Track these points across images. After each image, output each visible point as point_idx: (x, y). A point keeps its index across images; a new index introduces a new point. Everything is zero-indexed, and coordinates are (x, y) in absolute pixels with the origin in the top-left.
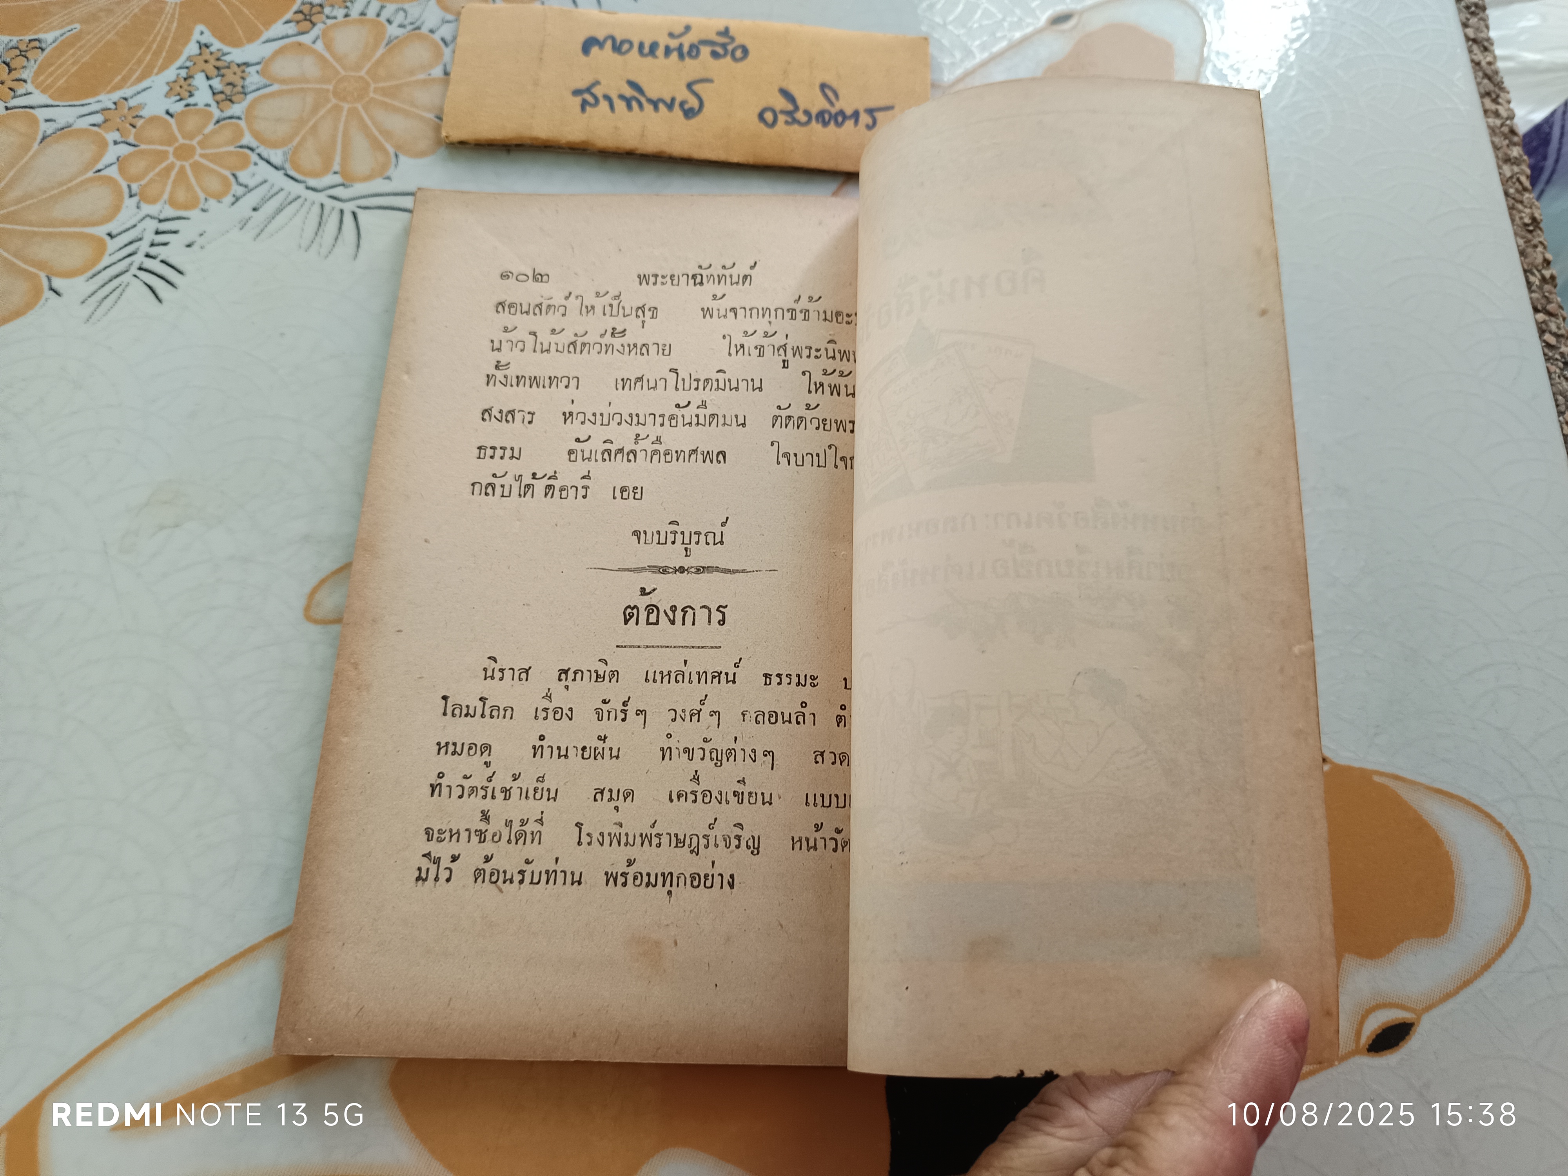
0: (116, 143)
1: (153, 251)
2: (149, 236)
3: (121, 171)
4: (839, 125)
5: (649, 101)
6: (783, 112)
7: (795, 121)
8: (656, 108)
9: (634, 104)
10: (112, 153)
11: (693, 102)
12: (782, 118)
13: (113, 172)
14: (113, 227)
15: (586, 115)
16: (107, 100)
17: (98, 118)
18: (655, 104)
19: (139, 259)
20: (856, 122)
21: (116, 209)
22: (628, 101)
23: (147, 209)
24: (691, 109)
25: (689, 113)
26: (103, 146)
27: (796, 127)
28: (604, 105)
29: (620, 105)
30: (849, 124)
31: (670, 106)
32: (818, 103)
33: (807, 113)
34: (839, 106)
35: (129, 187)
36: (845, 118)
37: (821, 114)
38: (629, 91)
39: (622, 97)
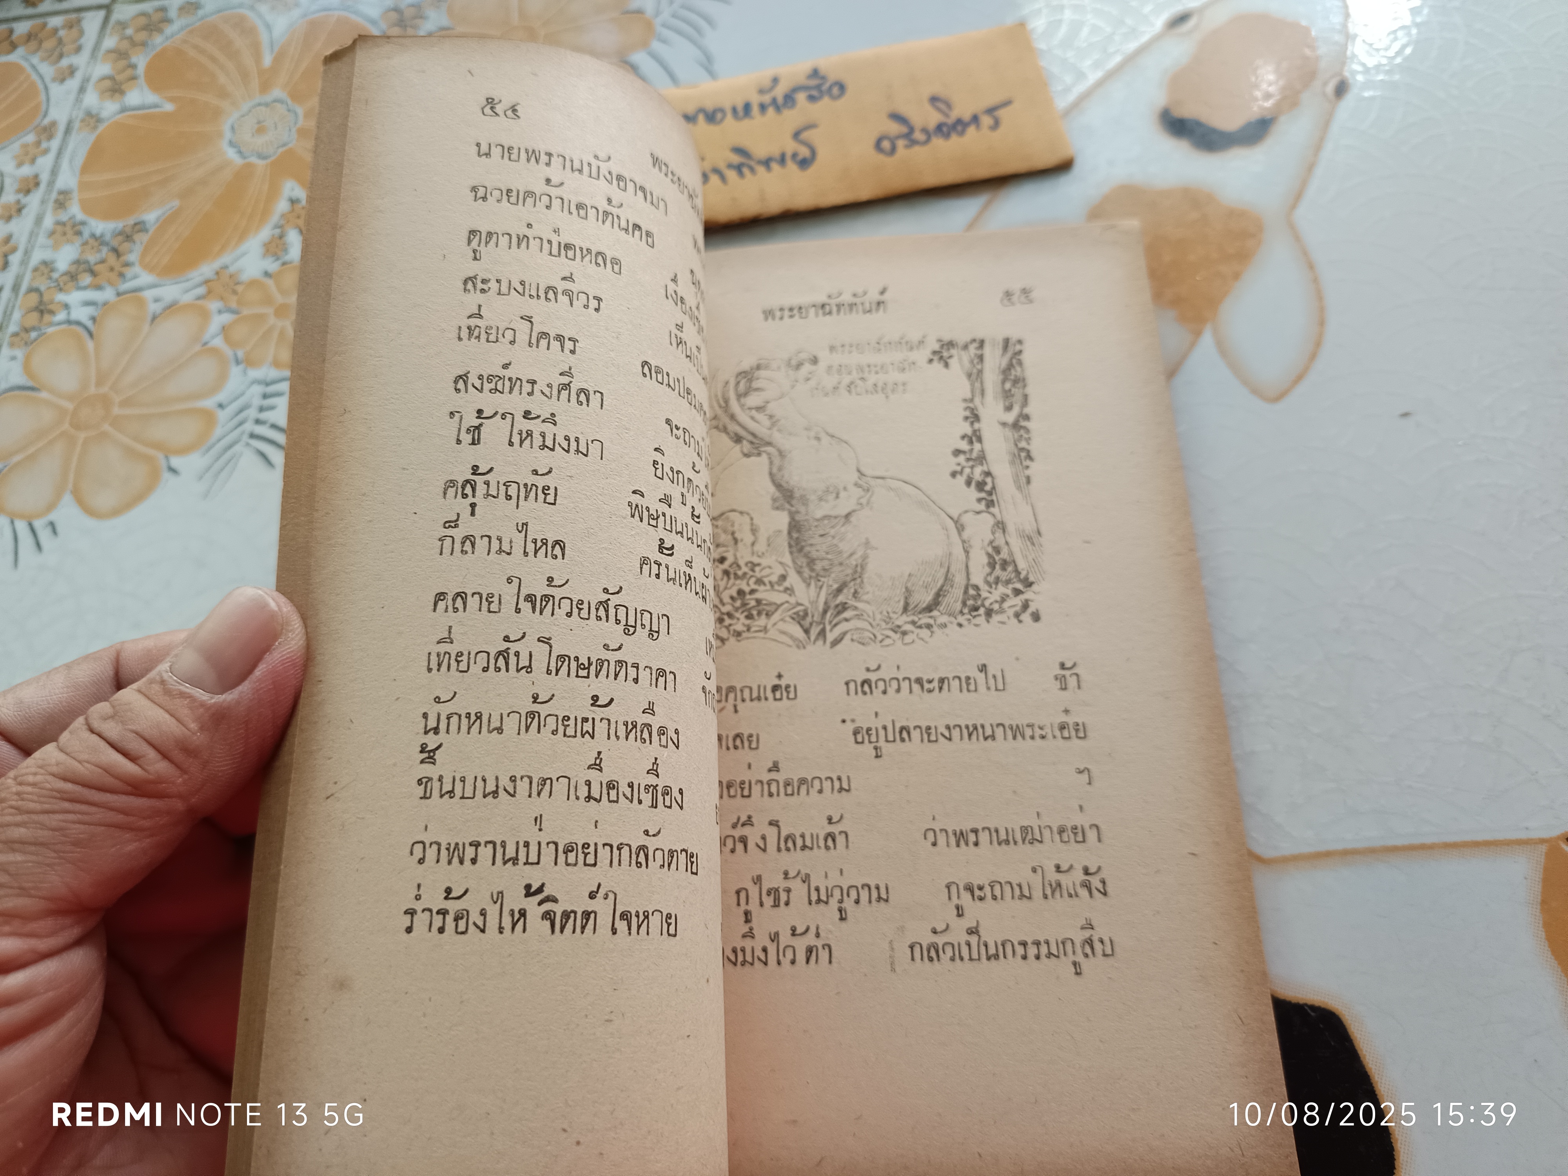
0: (220, 312)
1: (264, 416)
2: (257, 402)
3: (228, 340)
4: (962, 133)
5: (760, 162)
6: (899, 137)
7: (913, 143)
8: (768, 168)
9: (746, 170)
10: (218, 321)
11: (804, 152)
12: (901, 143)
13: (218, 342)
14: (221, 397)
16: (206, 270)
17: (201, 290)
18: (767, 163)
19: (249, 427)
20: (978, 126)
21: (222, 378)
22: (739, 168)
23: (255, 374)
24: (805, 160)
25: (804, 163)
26: (205, 315)
27: (917, 149)
28: (715, 178)
29: (731, 175)
30: (971, 130)
31: (782, 160)
32: (933, 118)
33: (925, 130)
34: (955, 114)
35: (235, 355)
36: (965, 125)
37: (939, 128)
38: (736, 159)
39: (730, 166)
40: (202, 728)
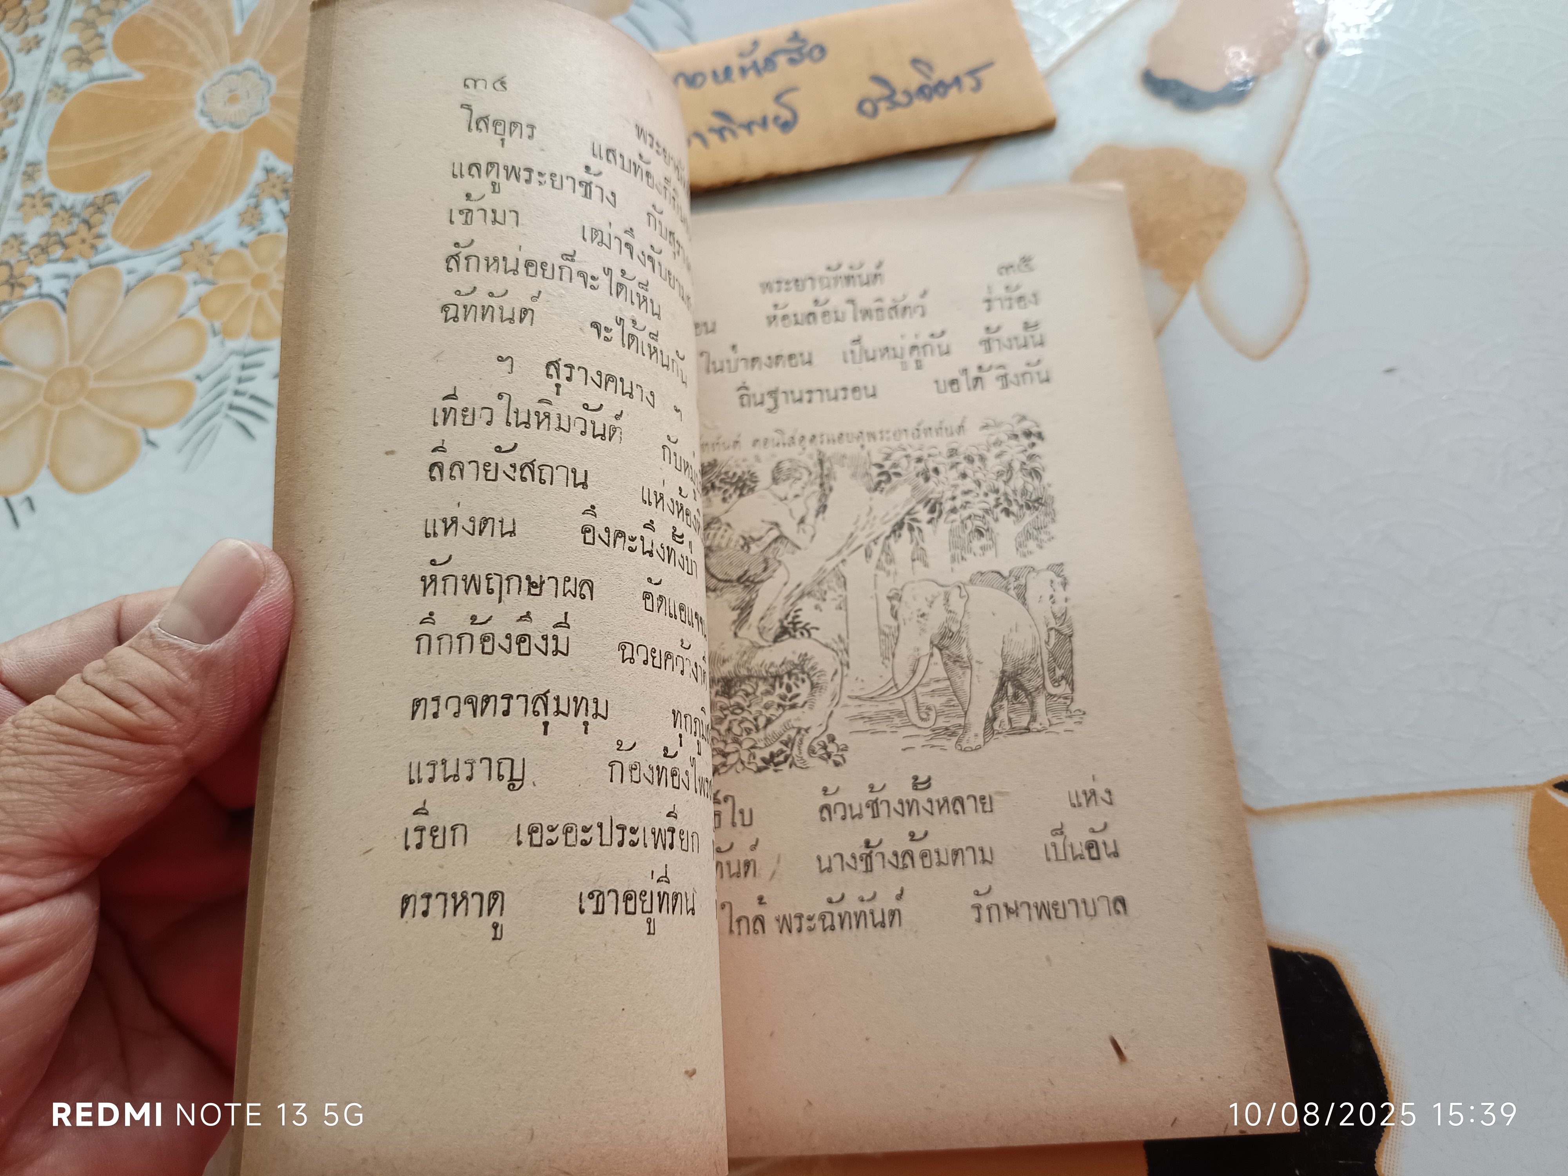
0: (196, 283)
1: (243, 387)
2: (236, 373)
3: (204, 311)
4: (942, 96)
5: (741, 126)
6: (880, 99)
7: (895, 105)
8: (750, 132)
9: (727, 134)
10: (193, 293)
11: (786, 115)
12: (883, 106)
13: (195, 313)
14: (199, 368)
16: (181, 241)
17: (176, 261)
18: (748, 126)
19: (228, 398)
20: (960, 88)
21: (199, 350)
22: (720, 132)
23: (232, 345)
24: (786, 123)
25: (786, 126)
26: (181, 287)
27: (899, 111)
28: (696, 142)
29: (713, 138)
30: (953, 92)
31: (764, 123)
32: (915, 80)
33: (906, 93)
34: (937, 76)
35: (212, 326)
36: (947, 87)
37: (921, 90)
38: (717, 123)
39: (712, 130)
40: (192, 677)
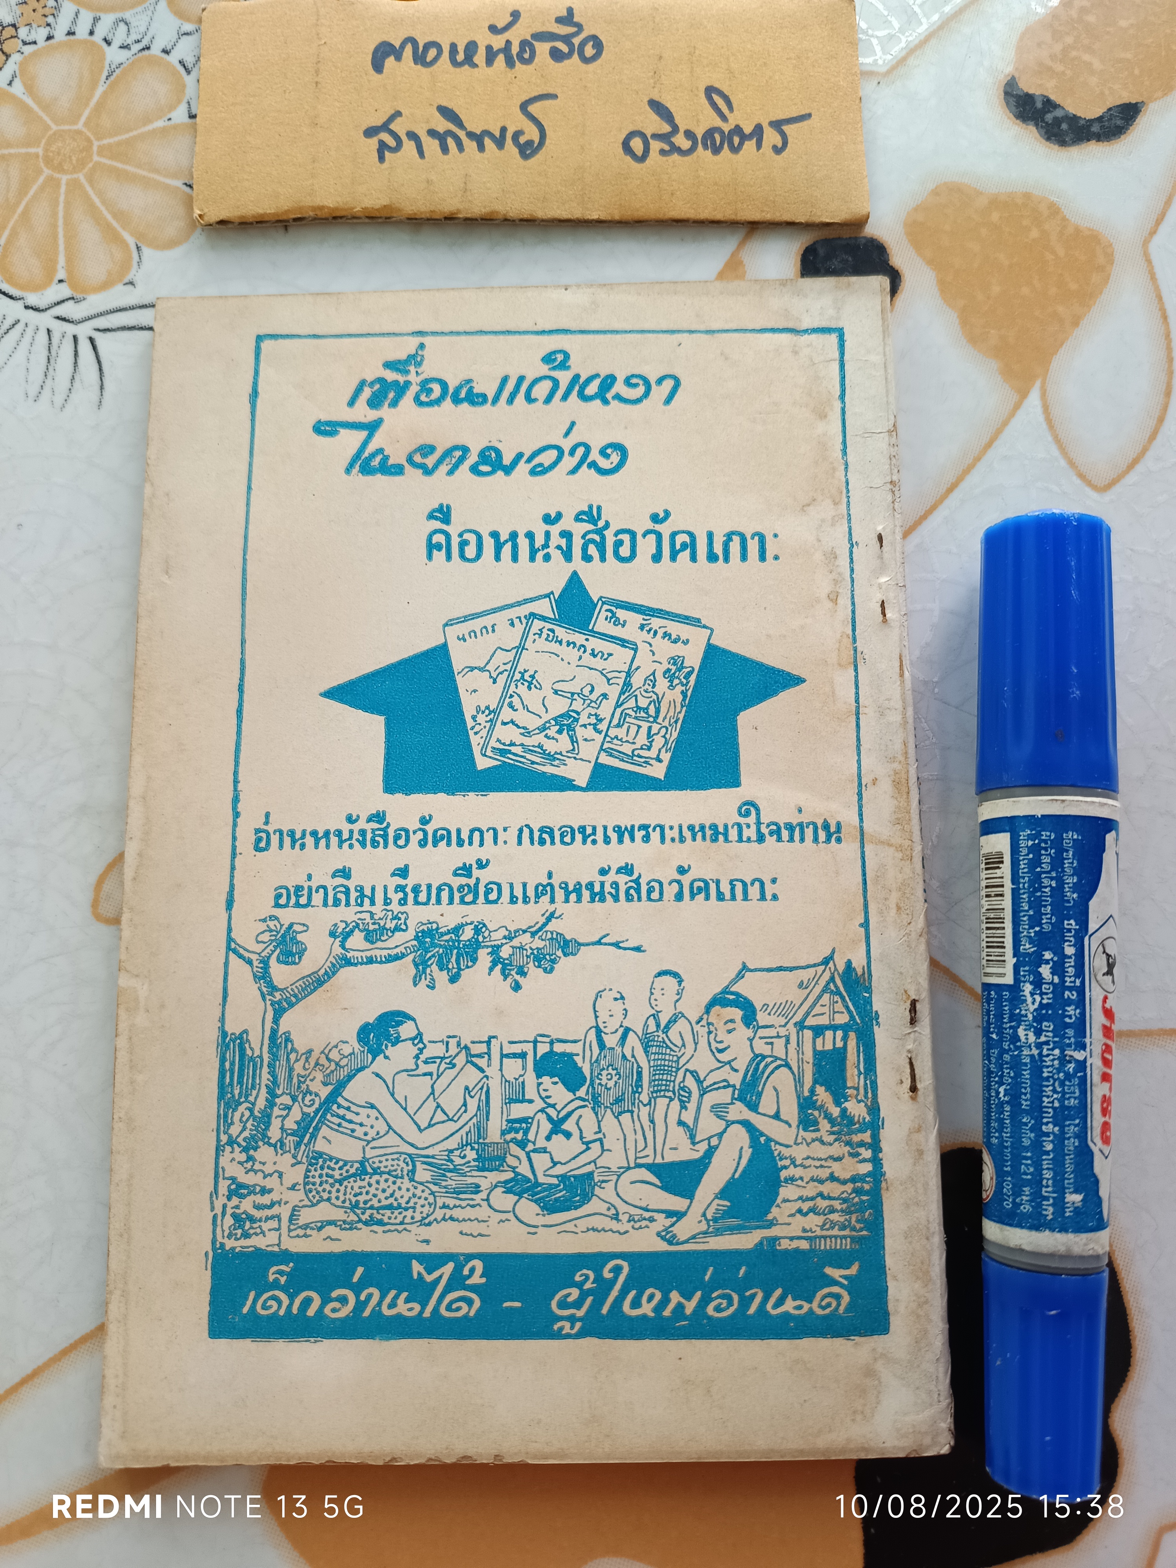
4: (735, 150)
5: (471, 135)
6: (655, 136)
7: (674, 149)
8: (481, 148)
9: (450, 142)
11: (531, 133)
12: (655, 146)
15: (386, 165)
18: (478, 139)
20: (759, 146)
22: (441, 138)
24: (530, 143)
25: (527, 150)
27: (675, 156)
28: (409, 146)
29: (431, 145)
30: (750, 146)
31: (500, 139)
32: (705, 119)
33: (689, 134)
34: (734, 119)
36: (744, 138)
37: (710, 133)
38: (442, 125)
39: (432, 133)
